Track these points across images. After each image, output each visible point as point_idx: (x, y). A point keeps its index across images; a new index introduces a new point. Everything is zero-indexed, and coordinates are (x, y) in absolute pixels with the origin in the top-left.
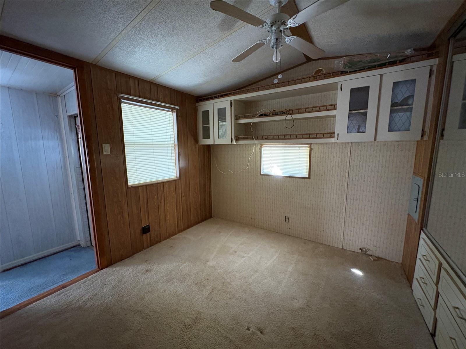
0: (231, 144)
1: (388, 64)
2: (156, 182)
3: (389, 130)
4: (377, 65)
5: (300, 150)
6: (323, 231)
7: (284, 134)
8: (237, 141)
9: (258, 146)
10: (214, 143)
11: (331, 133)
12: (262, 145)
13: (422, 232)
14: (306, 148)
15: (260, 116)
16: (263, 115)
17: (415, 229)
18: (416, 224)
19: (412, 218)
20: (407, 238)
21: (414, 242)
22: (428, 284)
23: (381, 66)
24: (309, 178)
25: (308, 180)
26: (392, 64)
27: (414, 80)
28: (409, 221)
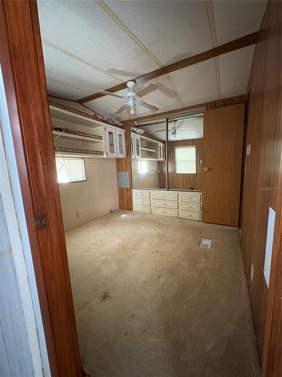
3: (120, 153)
5: (78, 162)
13: (133, 189)
14: (81, 161)
15: (55, 129)
16: (59, 129)
17: (128, 191)
18: (127, 189)
19: (123, 188)
20: (121, 197)
21: (128, 196)
22: (145, 201)
23: (115, 125)
24: (86, 181)
25: (86, 182)
26: (117, 126)
27: (121, 135)
28: (121, 190)
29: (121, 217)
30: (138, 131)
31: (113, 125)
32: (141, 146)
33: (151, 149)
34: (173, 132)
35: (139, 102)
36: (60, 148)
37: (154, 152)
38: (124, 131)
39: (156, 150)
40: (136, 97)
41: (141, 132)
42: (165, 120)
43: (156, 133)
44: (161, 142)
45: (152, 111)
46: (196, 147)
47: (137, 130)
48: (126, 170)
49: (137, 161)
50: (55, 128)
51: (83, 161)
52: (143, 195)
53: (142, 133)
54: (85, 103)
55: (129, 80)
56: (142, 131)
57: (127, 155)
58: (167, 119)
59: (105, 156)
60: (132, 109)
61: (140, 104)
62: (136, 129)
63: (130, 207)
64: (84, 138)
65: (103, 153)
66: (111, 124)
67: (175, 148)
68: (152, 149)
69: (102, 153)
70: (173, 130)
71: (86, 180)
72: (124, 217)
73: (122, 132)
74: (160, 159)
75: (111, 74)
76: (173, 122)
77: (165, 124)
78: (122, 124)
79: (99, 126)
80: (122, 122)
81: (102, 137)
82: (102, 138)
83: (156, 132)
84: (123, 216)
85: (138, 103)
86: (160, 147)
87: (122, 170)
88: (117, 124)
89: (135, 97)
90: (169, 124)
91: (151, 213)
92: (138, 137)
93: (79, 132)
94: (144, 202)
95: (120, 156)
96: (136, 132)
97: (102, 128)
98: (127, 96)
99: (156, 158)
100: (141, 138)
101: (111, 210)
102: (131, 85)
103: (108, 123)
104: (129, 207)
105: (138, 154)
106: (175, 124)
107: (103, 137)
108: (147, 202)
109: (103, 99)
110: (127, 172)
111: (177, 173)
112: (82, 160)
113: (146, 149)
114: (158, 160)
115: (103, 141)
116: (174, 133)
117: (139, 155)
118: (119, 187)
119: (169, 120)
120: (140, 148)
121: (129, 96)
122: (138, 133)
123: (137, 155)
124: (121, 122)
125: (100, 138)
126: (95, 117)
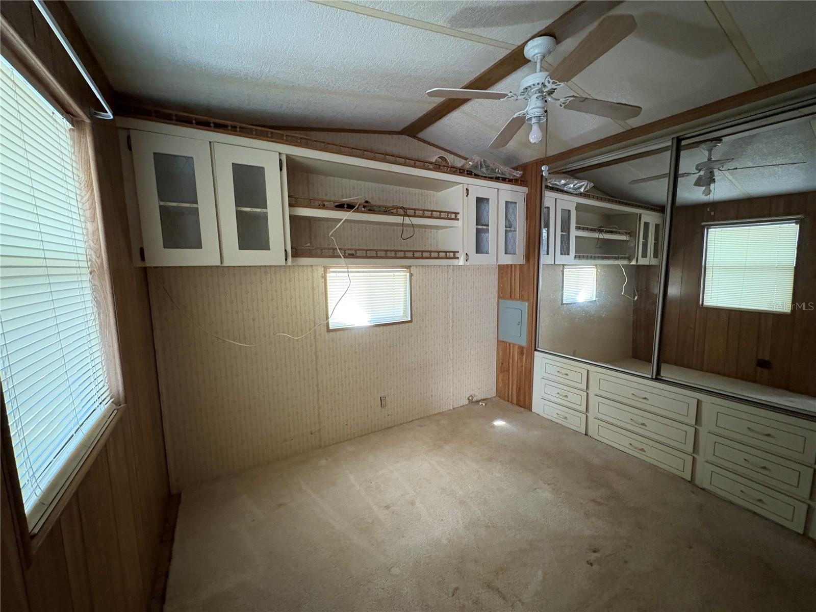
0: (285, 264)
1: (502, 180)
3: (505, 253)
4: (502, 178)
5: (394, 277)
6: (432, 396)
7: (354, 247)
8: (295, 259)
9: (317, 270)
11: (454, 252)
12: (326, 269)
13: (536, 353)
14: (404, 274)
15: (337, 206)
16: (345, 206)
17: (522, 354)
18: (521, 349)
19: (510, 344)
20: (503, 367)
21: (522, 366)
22: (569, 394)
23: (497, 179)
24: (411, 321)
25: (410, 324)
26: (504, 180)
27: (516, 203)
28: (504, 348)
29: (493, 427)
30: (572, 186)
31: (491, 179)
32: (578, 228)
33: (612, 232)
34: (700, 178)
35: (562, 100)
36: (344, 250)
37: (624, 241)
38: (525, 190)
39: (632, 234)
40: (550, 86)
41: (581, 187)
42: (669, 143)
43: (634, 186)
44: (652, 209)
45: (620, 122)
46: (801, 222)
47: (565, 185)
48: (521, 298)
49: (563, 269)
50: (336, 204)
51: (408, 274)
52: (567, 374)
53: (582, 190)
54: (423, 132)
55: (529, 36)
56: (583, 185)
57: (528, 257)
58: (679, 140)
59: (461, 262)
60: (535, 128)
61: (567, 106)
62: (563, 182)
63: (525, 400)
64: (407, 220)
65: (457, 255)
66: (485, 178)
67: (703, 227)
68: (616, 233)
69: (454, 255)
70: (702, 173)
71: (410, 319)
72: (501, 427)
73: (516, 194)
74: (642, 261)
75: (465, 30)
76: (703, 146)
77: (667, 156)
78: (518, 174)
79: (452, 186)
80: (519, 166)
81: (459, 213)
82: (459, 216)
83: (635, 182)
84: (499, 423)
85: (559, 102)
86: (647, 225)
87: (511, 297)
88: (503, 174)
89: (545, 86)
90: (683, 153)
91: (586, 434)
92: (570, 203)
93: (397, 208)
94: (566, 396)
95: (507, 260)
96: (563, 191)
97: (458, 190)
98: (521, 89)
99: (630, 259)
100: (579, 207)
101: (471, 396)
102: (536, 51)
103: (477, 176)
104: (522, 398)
105: (565, 251)
106: (710, 151)
107: (461, 213)
108: (577, 399)
109: (464, 113)
110: (524, 303)
111: (705, 304)
112: (404, 271)
113: (596, 235)
114: (633, 263)
115: (459, 224)
116: (708, 180)
117: (568, 254)
118: (501, 339)
119: (683, 143)
120: (574, 233)
121: (526, 88)
122: (570, 190)
123: (561, 254)
124: (516, 169)
125: (453, 216)
126: (441, 166)
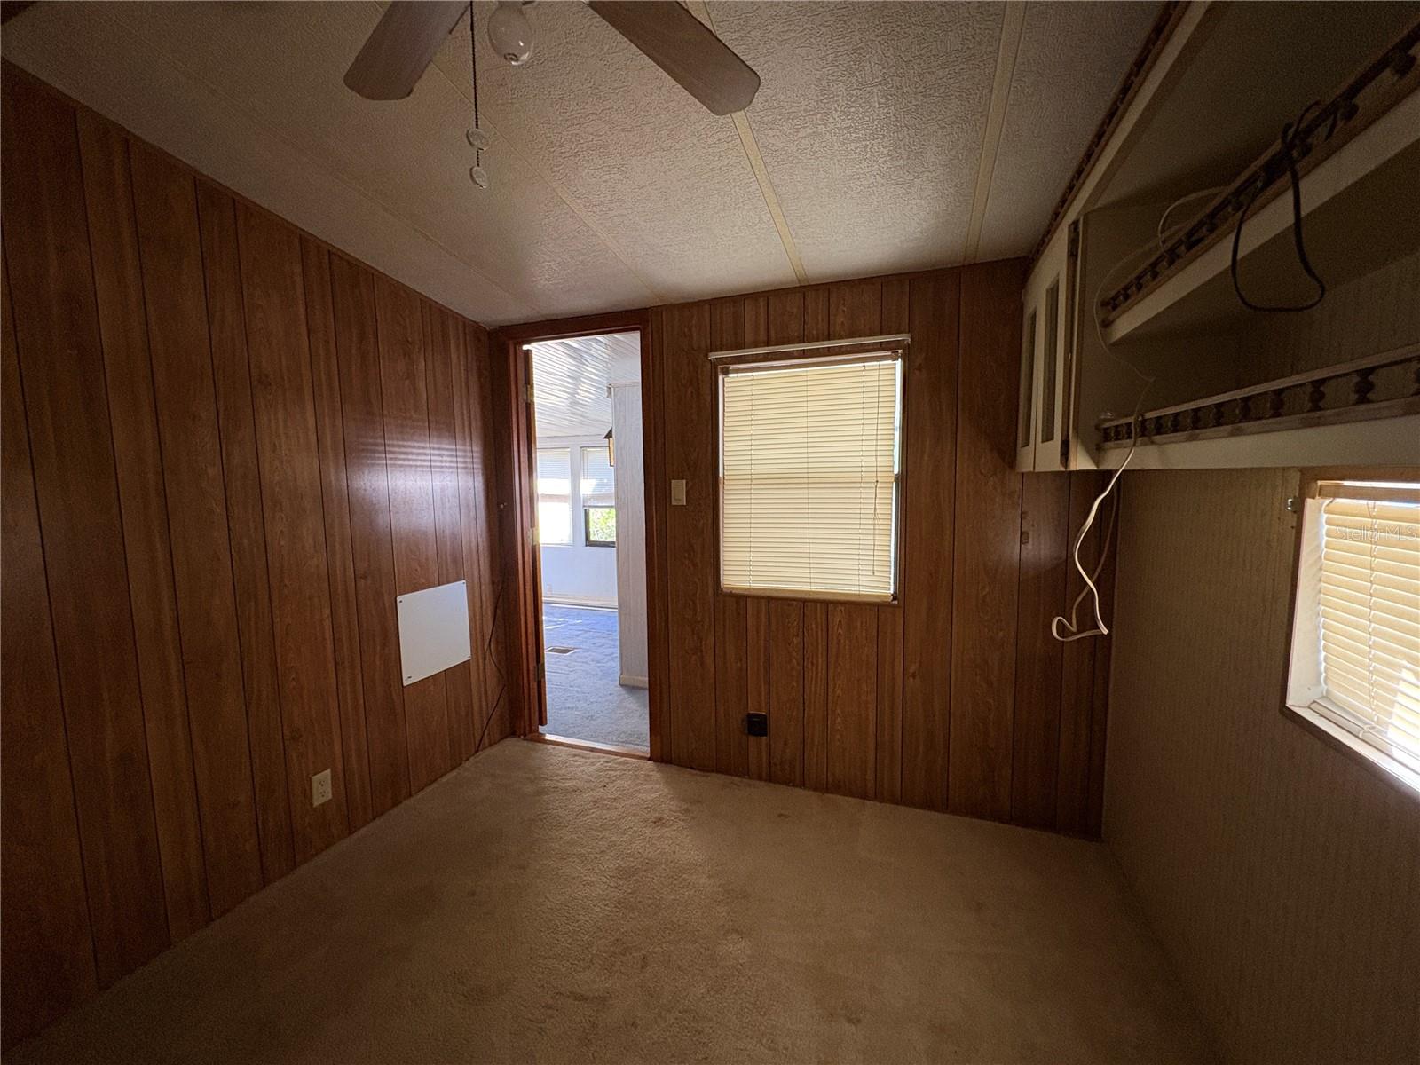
0: (1062, 469)
2: (803, 596)
10: (1034, 469)
